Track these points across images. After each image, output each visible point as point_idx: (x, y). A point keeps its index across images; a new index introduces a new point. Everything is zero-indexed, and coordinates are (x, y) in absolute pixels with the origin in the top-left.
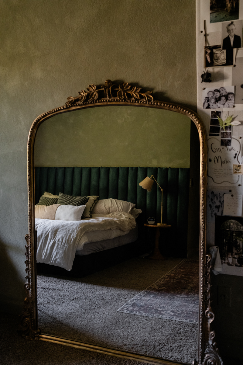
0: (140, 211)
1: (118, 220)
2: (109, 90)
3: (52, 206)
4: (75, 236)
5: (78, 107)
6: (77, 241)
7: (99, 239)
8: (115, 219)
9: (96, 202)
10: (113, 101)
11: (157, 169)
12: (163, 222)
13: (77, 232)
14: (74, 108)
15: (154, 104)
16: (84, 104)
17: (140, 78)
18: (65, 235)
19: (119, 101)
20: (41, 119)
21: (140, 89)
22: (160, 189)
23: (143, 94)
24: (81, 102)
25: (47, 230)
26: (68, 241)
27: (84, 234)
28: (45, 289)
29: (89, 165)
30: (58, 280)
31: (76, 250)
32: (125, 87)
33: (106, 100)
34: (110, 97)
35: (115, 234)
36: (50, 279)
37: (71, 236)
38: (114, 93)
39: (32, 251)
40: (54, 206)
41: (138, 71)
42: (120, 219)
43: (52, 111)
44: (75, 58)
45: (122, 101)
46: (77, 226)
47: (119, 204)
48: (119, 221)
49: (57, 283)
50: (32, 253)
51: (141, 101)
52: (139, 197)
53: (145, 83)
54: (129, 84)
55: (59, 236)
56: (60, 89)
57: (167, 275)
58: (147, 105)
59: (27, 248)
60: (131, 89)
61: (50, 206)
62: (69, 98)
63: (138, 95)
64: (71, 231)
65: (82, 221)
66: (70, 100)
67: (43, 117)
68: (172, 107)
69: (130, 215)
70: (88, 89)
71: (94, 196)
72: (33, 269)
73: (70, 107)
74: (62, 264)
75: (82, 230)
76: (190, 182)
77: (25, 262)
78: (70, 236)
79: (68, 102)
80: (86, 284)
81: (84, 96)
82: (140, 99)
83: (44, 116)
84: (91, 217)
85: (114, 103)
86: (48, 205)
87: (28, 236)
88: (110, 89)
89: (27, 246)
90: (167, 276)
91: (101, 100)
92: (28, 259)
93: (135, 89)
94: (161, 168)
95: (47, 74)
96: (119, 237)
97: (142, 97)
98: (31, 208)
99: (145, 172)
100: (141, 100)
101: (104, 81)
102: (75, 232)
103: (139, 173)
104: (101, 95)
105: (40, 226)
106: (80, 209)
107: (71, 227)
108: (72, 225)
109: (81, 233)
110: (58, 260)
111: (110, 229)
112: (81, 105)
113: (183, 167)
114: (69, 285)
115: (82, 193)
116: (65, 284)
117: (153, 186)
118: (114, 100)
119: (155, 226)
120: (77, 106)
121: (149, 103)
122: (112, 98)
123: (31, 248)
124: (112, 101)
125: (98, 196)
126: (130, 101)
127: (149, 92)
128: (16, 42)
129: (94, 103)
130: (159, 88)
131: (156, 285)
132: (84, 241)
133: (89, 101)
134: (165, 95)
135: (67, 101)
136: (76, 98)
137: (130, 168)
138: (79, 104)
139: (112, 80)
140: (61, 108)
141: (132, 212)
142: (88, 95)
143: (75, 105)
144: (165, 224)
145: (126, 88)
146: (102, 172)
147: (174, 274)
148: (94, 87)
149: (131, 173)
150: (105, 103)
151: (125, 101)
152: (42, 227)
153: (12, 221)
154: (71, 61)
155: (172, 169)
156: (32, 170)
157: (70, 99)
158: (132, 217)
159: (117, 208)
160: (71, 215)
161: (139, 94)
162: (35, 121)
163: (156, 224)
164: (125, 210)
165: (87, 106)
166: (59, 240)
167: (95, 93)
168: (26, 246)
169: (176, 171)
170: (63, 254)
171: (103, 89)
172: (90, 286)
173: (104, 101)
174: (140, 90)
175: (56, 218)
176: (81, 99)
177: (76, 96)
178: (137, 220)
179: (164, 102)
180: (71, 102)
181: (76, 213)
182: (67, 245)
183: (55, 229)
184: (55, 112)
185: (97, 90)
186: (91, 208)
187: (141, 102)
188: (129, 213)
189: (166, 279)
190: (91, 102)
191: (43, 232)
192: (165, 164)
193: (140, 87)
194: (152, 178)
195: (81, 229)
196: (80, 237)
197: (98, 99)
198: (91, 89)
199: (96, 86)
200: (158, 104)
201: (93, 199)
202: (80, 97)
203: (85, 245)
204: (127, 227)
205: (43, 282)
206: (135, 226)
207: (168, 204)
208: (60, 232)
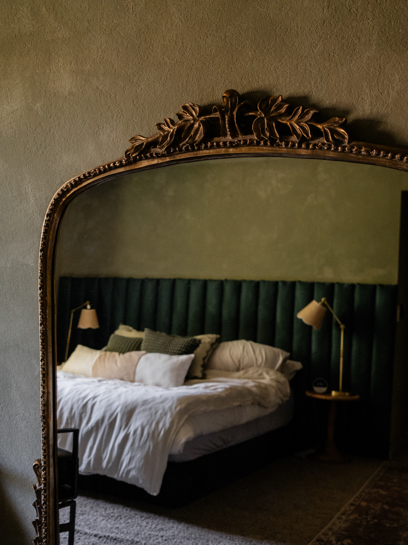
0: (298, 365)
1: (255, 386)
2: (233, 115)
3: (130, 356)
4: (167, 425)
5: (155, 162)
6: (171, 436)
7: (217, 428)
8: (250, 384)
9: (214, 346)
10: (243, 146)
11: (332, 285)
12: (344, 390)
13: (171, 416)
14: (145, 163)
15: (351, 152)
16: (169, 153)
17: (312, 84)
18: (148, 421)
19: (258, 144)
20: (68, 190)
21: (312, 112)
22: (338, 326)
23: (319, 126)
24: (163, 147)
25: (113, 409)
26: (153, 435)
27: (187, 420)
28: (101, 539)
29: (203, 275)
30: (133, 513)
31: (168, 454)
32: (273, 108)
33: (225, 143)
34: (234, 135)
35: (250, 413)
36: (115, 511)
37: (161, 425)
38: (244, 125)
39: (49, 498)
40: (134, 354)
41: (308, 65)
42: (260, 383)
43: (95, 170)
44: (149, 39)
45: (265, 144)
46: (173, 404)
47: (257, 353)
48: (259, 386)
49: (129, 521)
50: (49, 505)
51: (317, 145)
52: (296, 338)
53: (326, 96)
54: (284, 101)
55: (136, 423)
56: (115, 117)
57: (352, 505)
58: (331, 154)
59: (38, 493)
60: (289, 112)
61: (127, 355)
62: (133, 139)
63: (307, 128)
64: (161, 414)
65: (185, 387)
66: (137, 144)
67: (73, 186)
68: (402, 159)
69: (279, 374)
70: (180, 117)
71: (211, 336)
72: (49, 541)
73: (135, 161)
74: (141, 481)
75: (181, 413)
76: (398, 312)
77: (34, 523)
78: (157, 424)
79: (132, 148)
80: (187, 526)
81: (169, 132)
82: (312, 139)
83: (77, 183)
84: (204, 377)
85: (244, 150)
86: (122, 351)
87: (41, 464)
88: (235, 113)
89: (38, 488)
90: (352, 508)
91: (213, 143)
92: (41, 517)
93: (300, 111)
94: (341, 285)
95: (83, 83)
96: (257, 420)
97: (317, 133)
98: (45, 398)
99: (310, 290)
100: (316, 141)
101: (218, 95)
102: (169, 416)
103: (299, 293)
104: (213, 130)
105: (101, 401)
106: (182, 364)
107: (161, 406)
108: (162, 402)
109: (180, 419)
110: (133, 473)
111: (240, 405)
112: (163, 156)
113: (385, 282)
114: (154, 526)
115: (190, 329)
116: (144, 524)
117: (325, 318)
118: (245, 141)
119: (328, 398)
120: (152, 157)
121: (336, 150)
122: (240, 137)
123: (45, 492)
124: (238, 146)
125: (218, 336)
126: (286, 145)
127: (337, 119)
128: (14, 7)
129: (193, 150)
130: (364, 109)
131: (330, 533)
132: (184, 436)
133: (181, 145)
134: (382, 127)
135: (129, 146)
136: (150, 140)
137: (280, 284)
138: (156, 154)
139: (241, 90)
140: (114, 163)
141: (283, 369)
142: (180, 130)
143: (148, 155)
144: (347, 394)
145: (276, 110)
146: (228, 288)
147: (366, 501)
148: (194, 109)
149: (282, 293)
150: (222, 151)
151: (272, 145)
152: (104, 403)
153: (12, 419)
154: (139, 47)
155: (363, 286)
156: (48, 311)
157: (136, 140)
158: (283, 379)
159: (254, 359)
160: (164, 374)
161: (310, 126)
162: (55, 196)
163: (328, 393)
164: (269, 364)
165: (178, 157)
166: (135, 432)
167: (196, 126)
168: (35, 487)
169: (370, 290)
170: (143, 461)
171: (217, 115)
172: (194, 531)
173: (218, 146)
174: (314, 115)
175: (137, 378)
176: (163, 140)
177: (151, 134)
178: (292, 383)
179: (378, 146)
180: (137, 149)
181: (175, 370)
182: (151, 443)
183: (129, 408)
184: (101, 173)
185: (202, 118)
186: (204, 359)
187: (315, 145)
188: (278, 370)
189: (350, 514)
190: (187, 149)
191: (105, 413)
192: (348, 277)
193: (314, 106)
194: (323, 305)
195: (180, 411)
196: (177, 427)
197: (204, 140)
198: (188, 117)
199: (199, 107)
200: (361, 152)
201: (209, 342)
202: (161, 135)
203: (187, 443)
204: (274, 399)
205: (101, 518)
206: (289, 395)
207: (354, 354)
208: (139, 416)
